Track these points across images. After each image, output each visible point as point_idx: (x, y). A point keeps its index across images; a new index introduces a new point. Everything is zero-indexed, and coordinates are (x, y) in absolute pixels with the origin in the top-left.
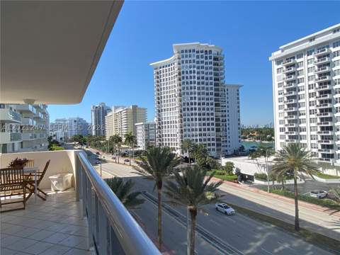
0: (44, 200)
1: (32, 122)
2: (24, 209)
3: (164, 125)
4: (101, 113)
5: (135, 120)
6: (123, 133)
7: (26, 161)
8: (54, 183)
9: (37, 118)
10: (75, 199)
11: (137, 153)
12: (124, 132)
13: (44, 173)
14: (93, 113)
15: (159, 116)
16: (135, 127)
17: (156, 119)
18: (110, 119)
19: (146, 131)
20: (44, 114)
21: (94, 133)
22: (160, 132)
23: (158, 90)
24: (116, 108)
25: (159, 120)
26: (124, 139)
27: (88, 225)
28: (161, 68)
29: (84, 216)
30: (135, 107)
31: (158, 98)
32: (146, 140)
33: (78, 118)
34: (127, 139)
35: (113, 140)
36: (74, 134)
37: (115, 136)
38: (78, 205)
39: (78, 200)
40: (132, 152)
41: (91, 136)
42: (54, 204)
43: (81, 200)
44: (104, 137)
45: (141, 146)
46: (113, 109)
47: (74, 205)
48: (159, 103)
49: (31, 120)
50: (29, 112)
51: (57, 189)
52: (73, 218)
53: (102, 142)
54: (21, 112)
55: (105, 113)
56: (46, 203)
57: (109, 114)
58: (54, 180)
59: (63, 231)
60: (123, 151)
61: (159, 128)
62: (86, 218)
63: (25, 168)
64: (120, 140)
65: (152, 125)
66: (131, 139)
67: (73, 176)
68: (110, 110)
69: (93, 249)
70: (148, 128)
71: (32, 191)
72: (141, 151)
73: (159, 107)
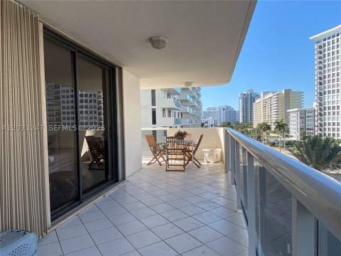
0: (199, 167)
1: (189, 110)
2: (184, 171)
3: (327, 111)
4: (249, 100)
5: (288, 106)
6: (272, 121)
7: (185, 133)
8: (207, 155)
9: (193, 107)
10: (224, 170)
11: (289, 144)
12: (274, 119)
13: (198, 145)
14: (241, 100)
15: (321, 99)
16: (287, 115)
17: (315, 104)
18: (258, 106)
19: (301, 118)
20: (198, 102)
21: (241, 121)
22: (321, 120)
23: (320, 68)
24: (265, 93)
25: (321, 104)
26: (273, 127)
27: (235, 192)
28: (325, 40)
29: (233, 184)
30: (288, 92)
31: (320, 78)
32: (301, 129)
33: (226, 106)
34: (277, 127)
35: (261, 128)
36: (222, 121)
37: (264, 124)
38: (227, 176)
39: (226, 172)
40: (282, 142)
41: (238, 123)
42: (206, 171)
43: (230, 172)
44: (252, 124)
45: (295, 135)
46: (262, 95)
47: (224, 175)
48: (321, 84)
49: (188, 109)
50: (187, 101)
51: (209, 161)
52: (223, 185)
53: (249, 129)
54: (182, 101)
55: (253, 100)
56: (200, 170)
57: (257, 101)
58: (206, 152)
59: (214, 192)
60: (272, 140)
61: (321, 115)
62: (234, 186)
63: (185, 139)
64: (268, 128)
65: (310, 112)
66: (282, 127)
67: (222, 151)
68: (258, 96)
69: (241, 211)
70: (303, 116)
71: (190, 159)
72: (295, 141)
73: (321, 89)
